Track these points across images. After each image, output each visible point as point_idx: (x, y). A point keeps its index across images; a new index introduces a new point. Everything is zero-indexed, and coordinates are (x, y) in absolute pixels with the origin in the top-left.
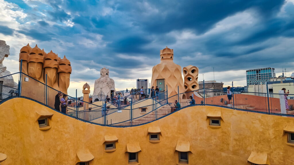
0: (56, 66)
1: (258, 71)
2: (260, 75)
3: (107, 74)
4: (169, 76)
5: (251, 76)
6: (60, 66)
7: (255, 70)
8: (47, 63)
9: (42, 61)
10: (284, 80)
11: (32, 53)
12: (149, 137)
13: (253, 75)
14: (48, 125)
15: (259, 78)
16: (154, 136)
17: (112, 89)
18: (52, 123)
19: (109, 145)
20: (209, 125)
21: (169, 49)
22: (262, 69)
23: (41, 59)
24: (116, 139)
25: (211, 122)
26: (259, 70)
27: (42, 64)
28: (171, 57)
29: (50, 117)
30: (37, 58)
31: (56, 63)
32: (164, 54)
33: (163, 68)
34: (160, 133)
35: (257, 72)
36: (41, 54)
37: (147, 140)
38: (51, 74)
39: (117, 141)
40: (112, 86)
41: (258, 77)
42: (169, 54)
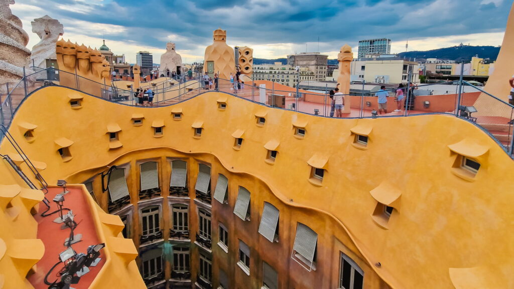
0: (88, 58)
1: (372, 42)
2: (373, 46)
3: (173, 49)
4: (219, 57)
5: (363, 47)
6: (91, 57)
7: (368, 41)
8: (79, 55)
9: (74, 54)
10: (378, 57)
11: (65, 48)
12: (172, 116)
13: (366, 47)
14: (80, 105)
15: (372, 50)
16: (178, 115)
17: (178, 65)
18: (83, 104)
19: (137, 121)
20: (219, 108)
21: (220, 31)
22: (376, 40)
23: (73, 52)
24: (143, 117)
25: (221, 105)
26: (374, 41)
27: (75, 56)
28: (223, 39)
29: (81, 99)
30: (69, 51)
31: (87, 54)
32: (216, 36)
33: (213, 50)
34: (181, 113)
35: (371, 44)
36: (73, 48)
37: (171, 118)
38: (83, 64)
39: (143, 118)
40: (178, 62)
41: (370, 49)
42: (220, 36)
